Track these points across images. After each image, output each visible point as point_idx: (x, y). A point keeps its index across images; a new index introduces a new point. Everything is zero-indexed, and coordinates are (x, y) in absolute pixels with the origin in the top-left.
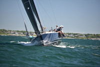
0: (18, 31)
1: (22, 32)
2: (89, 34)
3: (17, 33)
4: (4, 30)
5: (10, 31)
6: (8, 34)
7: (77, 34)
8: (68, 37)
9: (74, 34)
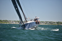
0: (15, 21)
1: (17, 21)
2: (59, 22)
3: (14, 22)
4: (6, 20)
5: (10, 21)
6: (9, 23)
7: (51, 22)
8: (46, 24)
9: (50, 22)
